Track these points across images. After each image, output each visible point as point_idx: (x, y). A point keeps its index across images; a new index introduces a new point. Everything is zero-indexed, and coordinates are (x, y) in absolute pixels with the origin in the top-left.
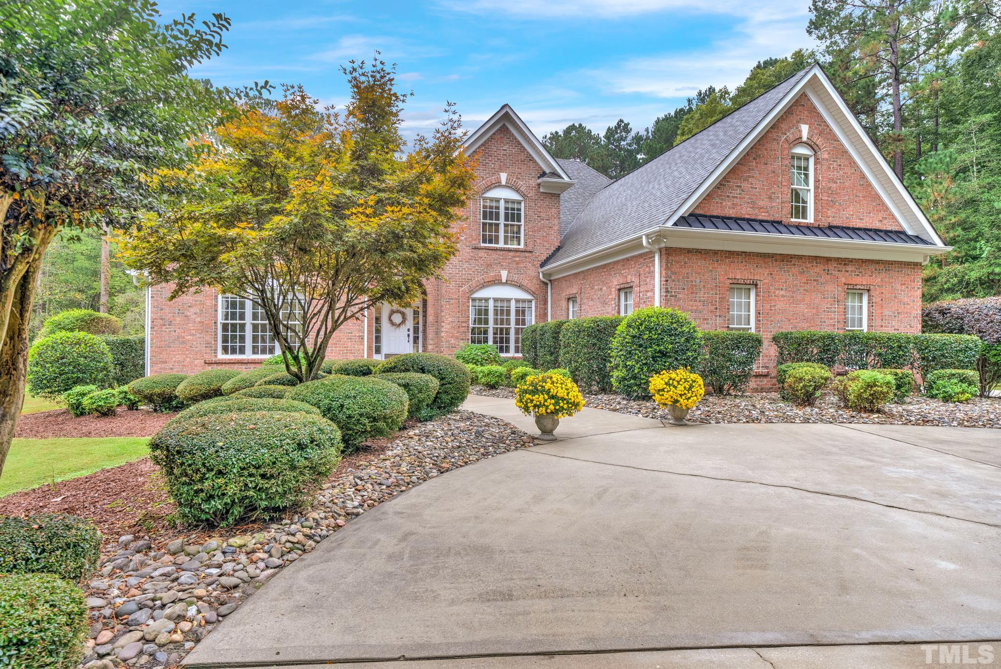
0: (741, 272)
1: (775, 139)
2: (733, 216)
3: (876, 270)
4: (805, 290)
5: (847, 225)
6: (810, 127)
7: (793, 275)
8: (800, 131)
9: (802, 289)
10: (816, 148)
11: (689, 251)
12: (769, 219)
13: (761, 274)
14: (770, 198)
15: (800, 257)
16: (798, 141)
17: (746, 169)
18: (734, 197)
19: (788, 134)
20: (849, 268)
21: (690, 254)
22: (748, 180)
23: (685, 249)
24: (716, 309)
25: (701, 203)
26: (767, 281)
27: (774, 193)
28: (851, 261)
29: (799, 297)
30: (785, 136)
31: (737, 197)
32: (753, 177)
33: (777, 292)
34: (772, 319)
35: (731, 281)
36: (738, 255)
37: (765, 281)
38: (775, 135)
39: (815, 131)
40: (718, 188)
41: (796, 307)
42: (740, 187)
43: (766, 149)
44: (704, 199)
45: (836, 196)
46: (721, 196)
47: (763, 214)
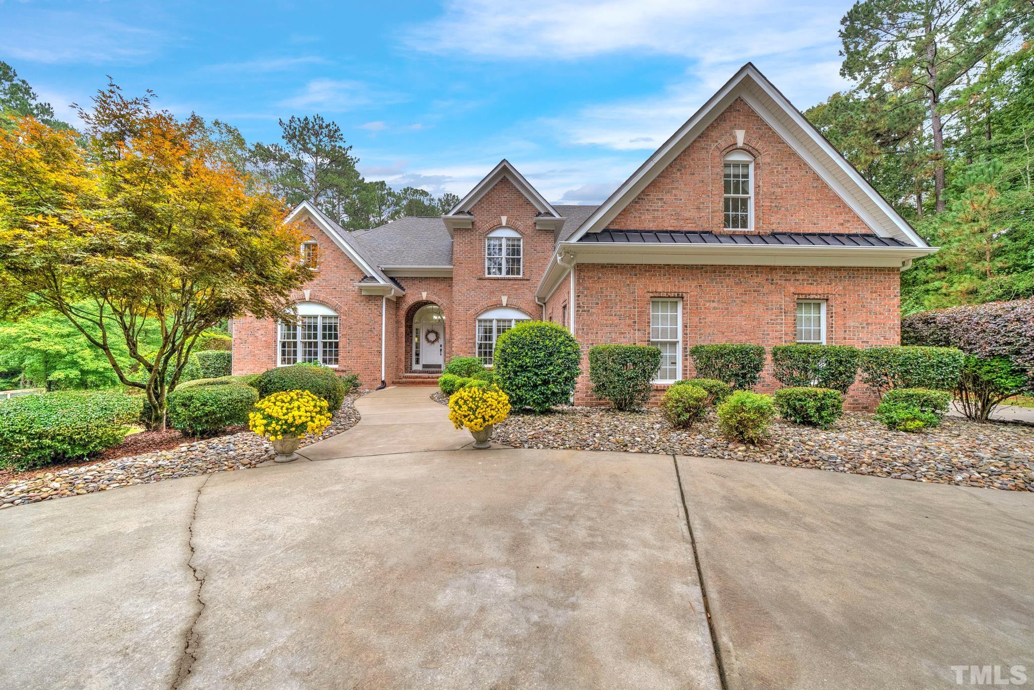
0: (663, 286)
1: (703, 148)
2: (654, 229)
3: (836, 277)
4: (742, 301)
5: (797, 231)
6: (747, 132)
7: (727, 287)
8: (735, 137)
9: (738, 301)
10: (755, 153)
11: (603, 266)
12: (696, 230)
13: (689, 287)
14: (698, 208)
15: (735, 268)
16: (733, 148)
17: (668, 181)
18: (655, 210)
19: (719, 141)
20: (800, 277)
21: (605, 270)
22: (672, 192)
23: (598, 265)
24: (635, 322)
25: (616, 218)
26: (695, 293)
27: (703, 203)
28: (802, 269)
29: (735, 309)
30: (716, 144)
31: (658, 210)
32: (677, 188)
33: (708, 304)
34: (702, 332)
35: (651, 295)
36: (660, 268)
37: (692, 293)
38: (703, 144)
39: (754, 136)
40: (636, 202)
41: (731, 319)
42: (662, 199)
43: (693, 160)
44: (620, 214)
45: (781, 201)
46: (640, 210)
47: (690, 225)
